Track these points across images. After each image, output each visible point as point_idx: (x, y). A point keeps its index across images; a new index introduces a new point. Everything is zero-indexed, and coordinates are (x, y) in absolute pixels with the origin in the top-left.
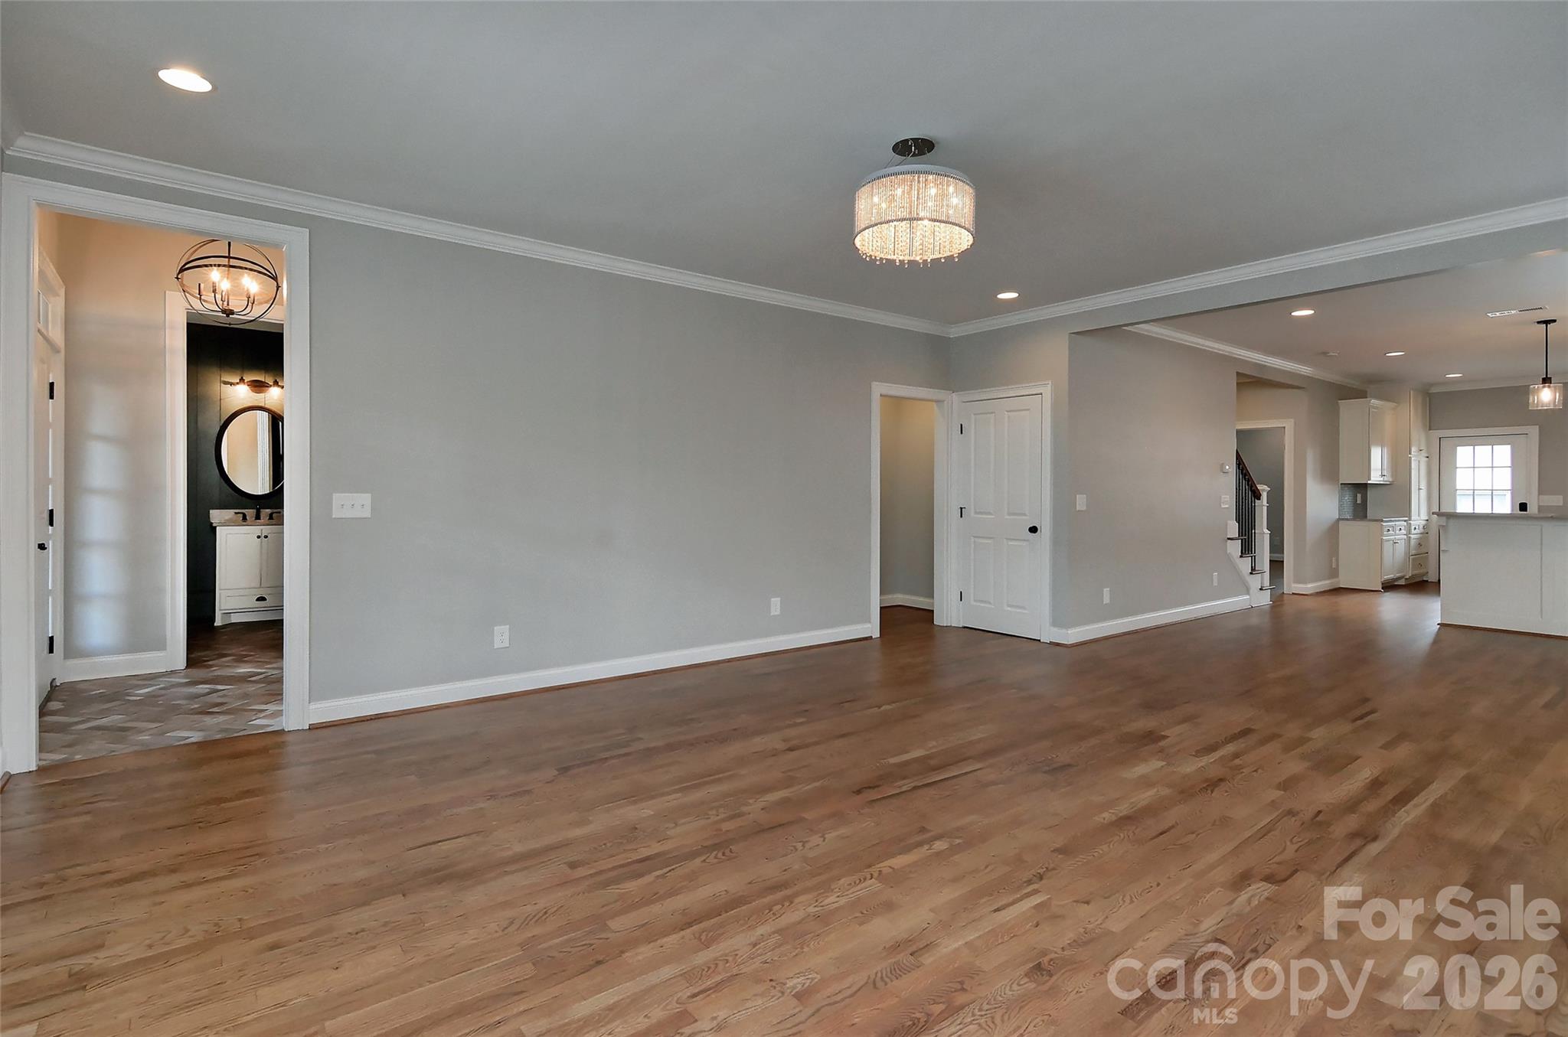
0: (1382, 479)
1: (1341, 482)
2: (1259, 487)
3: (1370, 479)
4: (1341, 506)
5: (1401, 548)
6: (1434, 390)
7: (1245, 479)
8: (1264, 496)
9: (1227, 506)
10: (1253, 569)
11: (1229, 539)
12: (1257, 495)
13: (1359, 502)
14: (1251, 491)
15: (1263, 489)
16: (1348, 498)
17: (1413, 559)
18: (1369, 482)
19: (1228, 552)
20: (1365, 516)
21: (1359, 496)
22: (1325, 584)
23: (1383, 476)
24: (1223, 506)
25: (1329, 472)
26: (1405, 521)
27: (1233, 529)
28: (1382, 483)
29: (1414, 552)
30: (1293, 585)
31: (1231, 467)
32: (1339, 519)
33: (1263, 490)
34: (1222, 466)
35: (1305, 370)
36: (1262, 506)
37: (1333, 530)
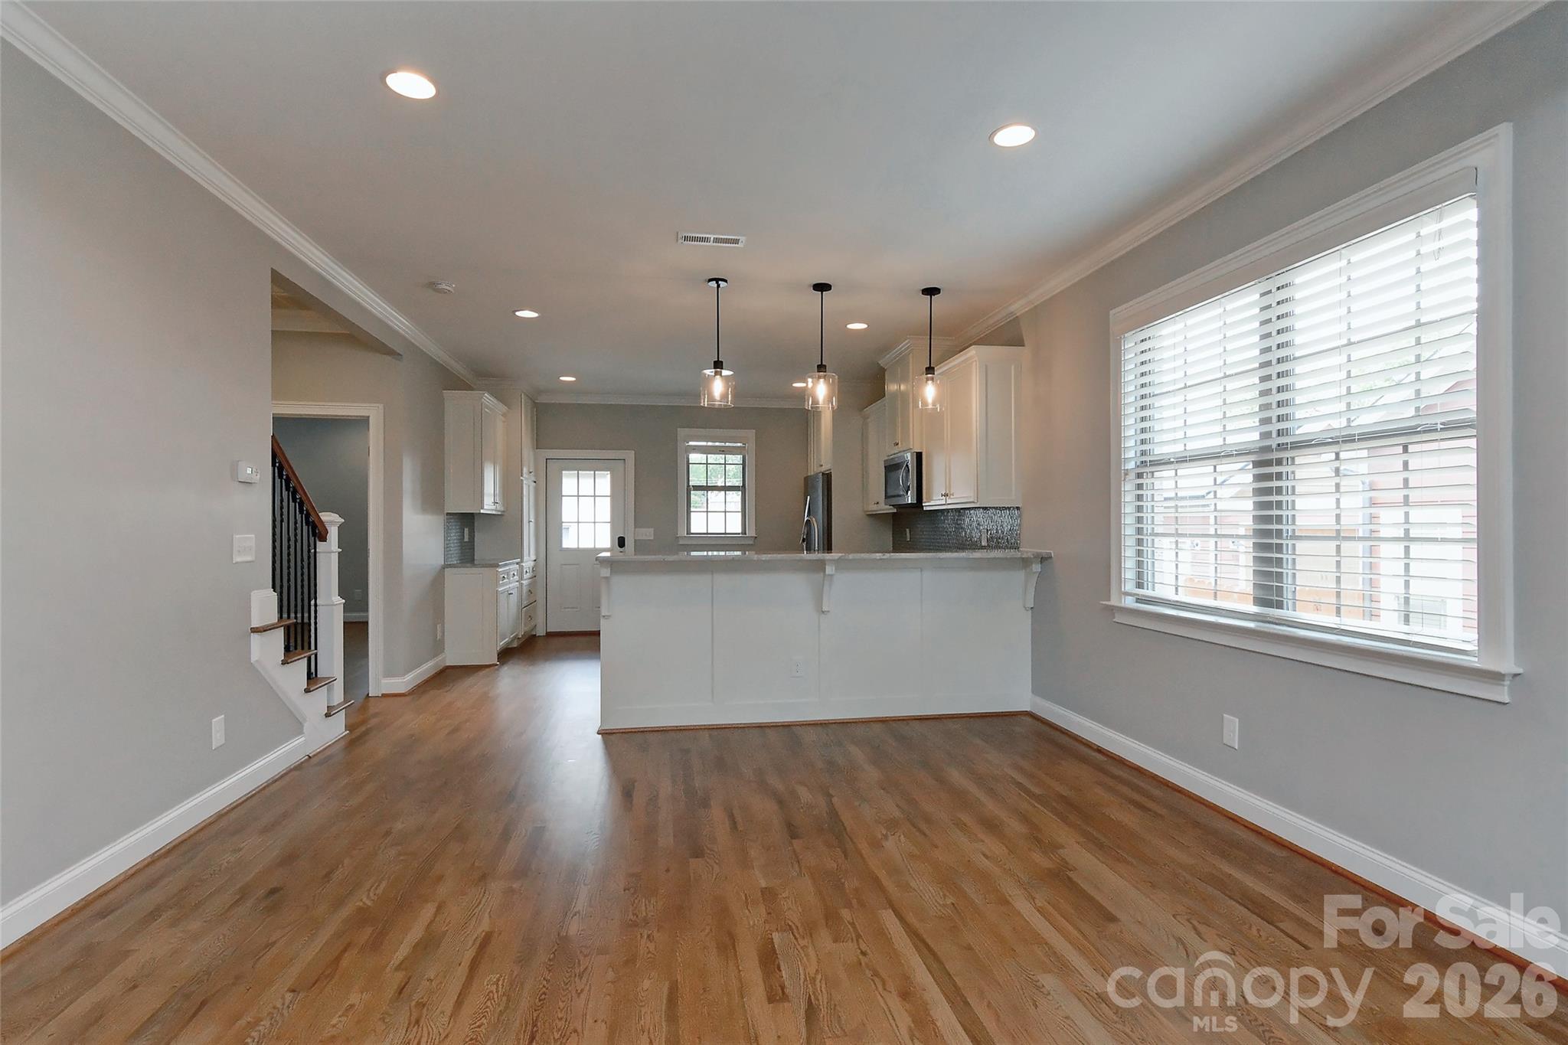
0: (494, 507)
1: (446, 512)
2: (326, 517)
3: (483, 508)
4: (447, 548)
5: (514, 599)
6: (543, 399)
7: (294, 500)
8: (333, 534)
9: (249, 558)
10: (312, 677)
11: (255, 630)
12: (319, 533)
13: (466, 540)
14: (308, 523)
15: (331, 520)
16: (454, 535)
17: (526, 612)
18: (482, 511)
19: (254, 657)
20: (472, 560)
21: (466, 530)
22: (427, 669)
23: (495, 503)
24: (238, 559)
25: (432, 497)
26: (517, 564)
27: (264, 605)
28: (494, 512)
29: (525, 603)
30: (385, 681)
31: (258, 471)
32: (445, 567)
33: (332, 523)
34: (234, 469)
35: (400, 322)
36: (329, 555)
37: (438, 582)
